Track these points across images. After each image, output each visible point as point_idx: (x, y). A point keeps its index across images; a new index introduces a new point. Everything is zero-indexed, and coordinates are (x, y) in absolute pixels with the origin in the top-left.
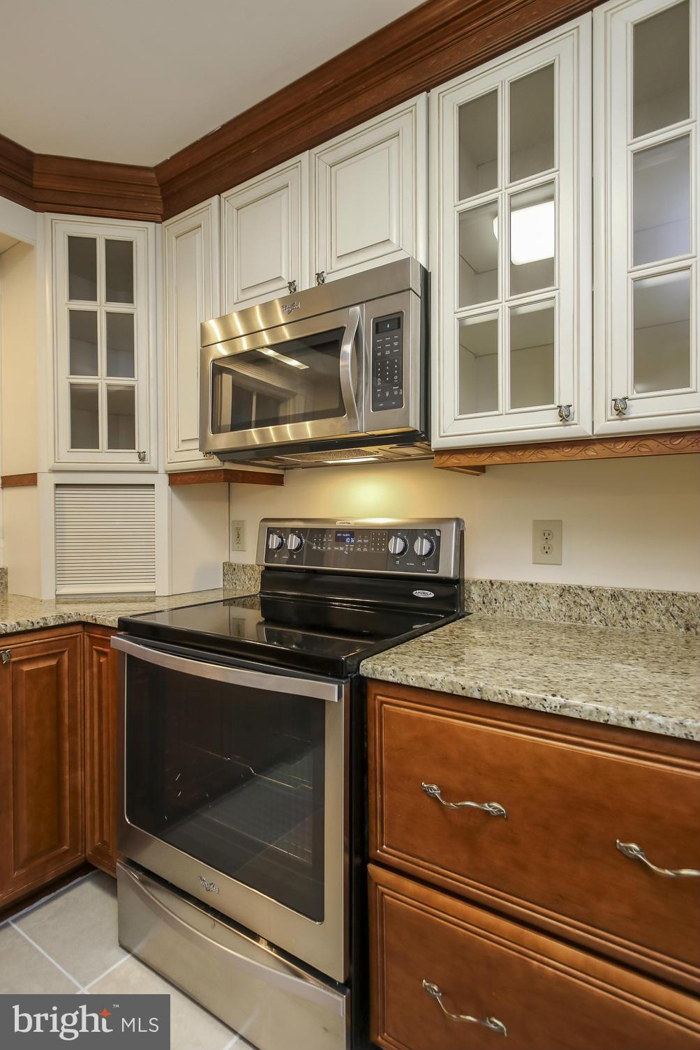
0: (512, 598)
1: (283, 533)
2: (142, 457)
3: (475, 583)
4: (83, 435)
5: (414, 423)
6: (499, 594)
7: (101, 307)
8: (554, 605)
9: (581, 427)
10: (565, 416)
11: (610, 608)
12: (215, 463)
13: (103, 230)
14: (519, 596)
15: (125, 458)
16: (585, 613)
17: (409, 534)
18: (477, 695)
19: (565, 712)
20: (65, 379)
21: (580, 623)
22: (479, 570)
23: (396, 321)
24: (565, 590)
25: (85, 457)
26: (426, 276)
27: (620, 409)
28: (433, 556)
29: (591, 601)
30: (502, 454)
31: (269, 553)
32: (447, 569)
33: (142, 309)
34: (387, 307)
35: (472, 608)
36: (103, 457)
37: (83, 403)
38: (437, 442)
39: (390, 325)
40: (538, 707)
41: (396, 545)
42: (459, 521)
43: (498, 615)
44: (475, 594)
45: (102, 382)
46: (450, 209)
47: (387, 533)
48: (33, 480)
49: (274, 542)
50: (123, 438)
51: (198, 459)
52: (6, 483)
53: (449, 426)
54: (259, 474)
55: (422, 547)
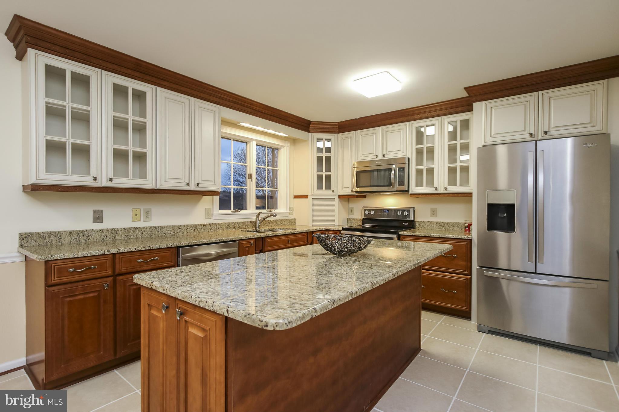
0: (426, 225)
1: (369, 210)
2: (333, 191)
3: (417, 221)
4: (320, 187)
5: (407, 189)
6: (423, 224)
7: (324, 155)
8: (435, 226)
9: (439, 191)
10: (436, 189)
11: (446, 226)
12: (354, 194)
13: (325, 136)
14: (427, 224)
15: (329, 192)
16: (441, 227)
17: (403, 211)
18: (420, 235)
19: (434, 236)
20: (316, 173)
21: (440, 229)
22: (417, 219)
23: (403, 169)
24: (437, 223)
25: (320, 191)
26: (409, 159)
27: (446, 188)
28: (408, 216)
29: (443, 225)
30: (424, 195)
31: (365, 215)
32: (411, 218)
33: (333, 155)
34: (402, 166)
35: (417, 227)
36: (324, 191)
37: (320, 177)
38: (410, 192)
39: (401, 170)
40: (430, 236)
41: (399, 213)
42: (414, 208)
43: (422, 228)
44: (417, 224)
45: (324, 173)
46: (414, 147)
47: (397, 211)
48: (306, 197)
49: (367, 212)
50: (329, 187)
51: (349, 193)
52: (295, 197)
53: (414, 189)
54: (361, 196)
55: (406, 213)
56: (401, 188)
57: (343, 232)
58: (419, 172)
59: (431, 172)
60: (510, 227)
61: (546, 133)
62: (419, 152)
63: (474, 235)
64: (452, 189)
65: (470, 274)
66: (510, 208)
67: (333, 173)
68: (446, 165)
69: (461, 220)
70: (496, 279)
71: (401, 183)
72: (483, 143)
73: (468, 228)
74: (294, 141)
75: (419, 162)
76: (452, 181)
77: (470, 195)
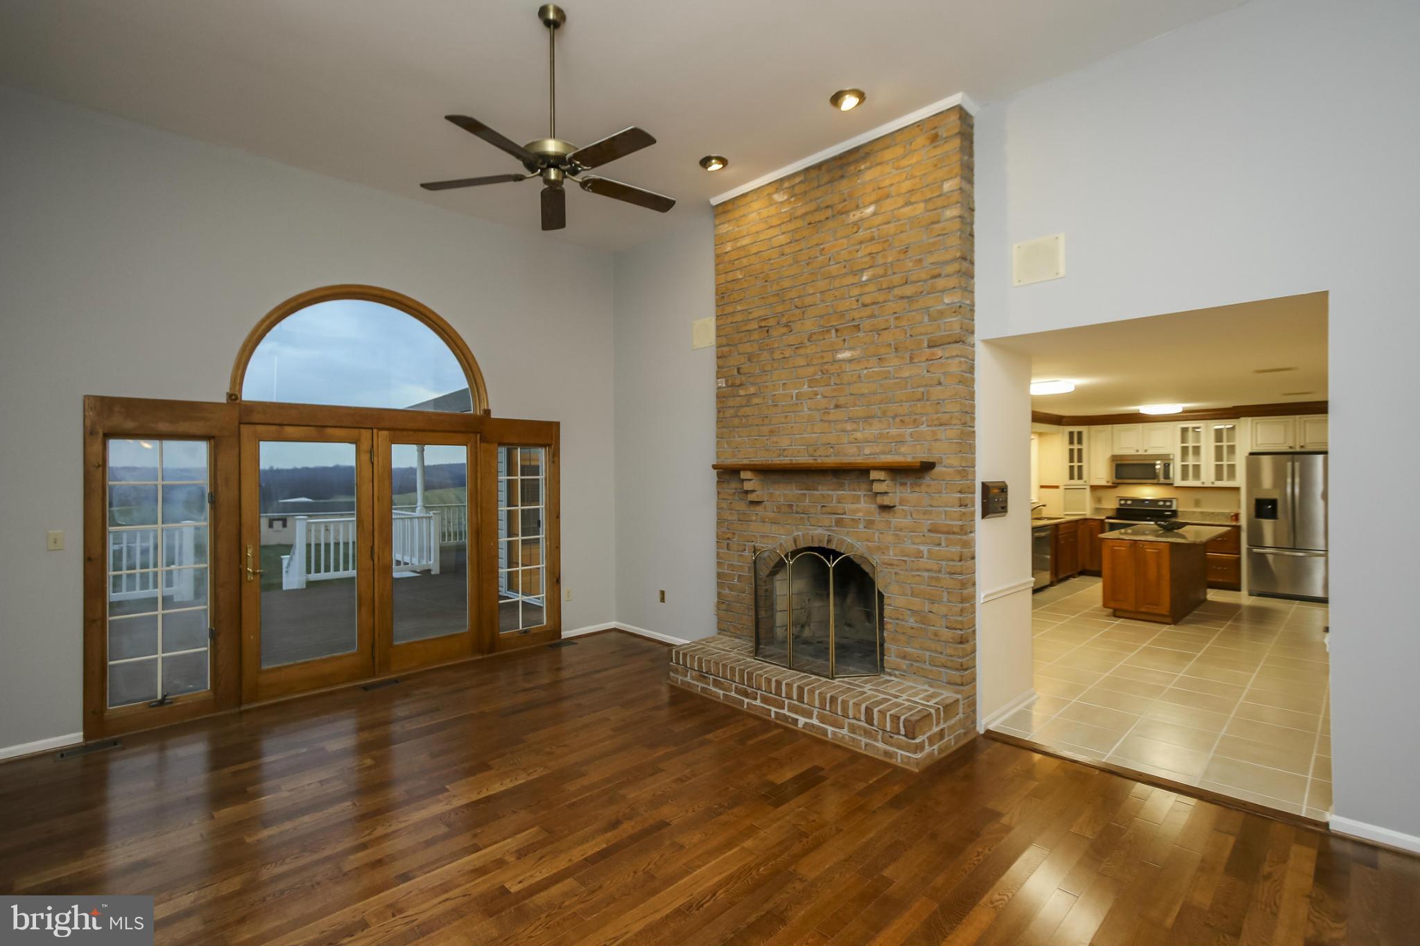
0: (1188, 513)
1: (1126, 500)
2: (1085, 482)
3: (1179, 511)
4: (1072, 478)
5: (1171, 482)
6: (1185, 512)
7: (1076, 447)
8: (1200, 514)
9: (1205, 485)
10: (1203, 483)
11: (1212, 514)
12: (1110, 484)
13: (1076, 429)
14: (1190, 513)
15: (1081, 482)
16: (1206, 516)
17: (1165, 501)
20: (1067, 464)
21: (1205, 518)
22: (1180, 509)
23: (1169, 465)
24: (1201, 511)
25: (1072, 482)
26: (1174, 455)
27: (1213, 483)
28: (1170, 506)
29: (1206, 513)
30: (1189, 488)
31: (1120, 504)
32: (1173, 508)
33: (1084, 447)
34: (1166, 461)
36: (1076, 482)
37: (1071, 468)
38: (1175, 485)
39: (1167, 467)
41: (1161, 503)
42: (1177, 499)
43: (1188, 516)
44: (1179, 514)
45: (1076, 464)
46: (1179, 445)
47: (1157, 501)
48: (1057, 487)
49: (1123, 502)
50: (1080, 477)
51: (1103, 483)
52: (1042, 487)
53: (1178, 482)
54: (1115, 486)
55: (1168, 504)
56: (1167, 481)
57: (1107, 520)
58: (1185, 468)
59: (1197, 468)
60: (1273, 514)
61: (1302, 447)
62: (1185, 451)
63: (1243, 522)
64: (1219, 484)
65: (1239, 553)
66: (1273, 502)
67: (1084, 464)
68: (1213, 463)
69: (1230, 510)
70: (1263, 555)
71: (1167, 476)
72: (1250, 450)
73: (1236, 517)
74: (1041, 434)
75: (1183, 459)
76: (1219, 477)
77: (1237, 489)
